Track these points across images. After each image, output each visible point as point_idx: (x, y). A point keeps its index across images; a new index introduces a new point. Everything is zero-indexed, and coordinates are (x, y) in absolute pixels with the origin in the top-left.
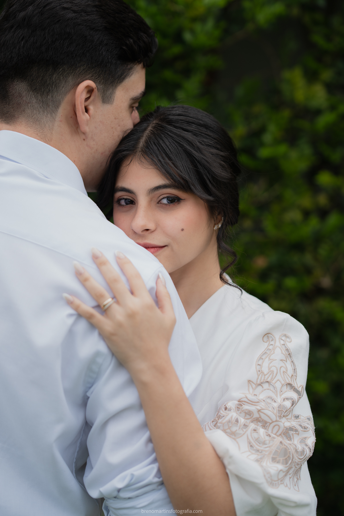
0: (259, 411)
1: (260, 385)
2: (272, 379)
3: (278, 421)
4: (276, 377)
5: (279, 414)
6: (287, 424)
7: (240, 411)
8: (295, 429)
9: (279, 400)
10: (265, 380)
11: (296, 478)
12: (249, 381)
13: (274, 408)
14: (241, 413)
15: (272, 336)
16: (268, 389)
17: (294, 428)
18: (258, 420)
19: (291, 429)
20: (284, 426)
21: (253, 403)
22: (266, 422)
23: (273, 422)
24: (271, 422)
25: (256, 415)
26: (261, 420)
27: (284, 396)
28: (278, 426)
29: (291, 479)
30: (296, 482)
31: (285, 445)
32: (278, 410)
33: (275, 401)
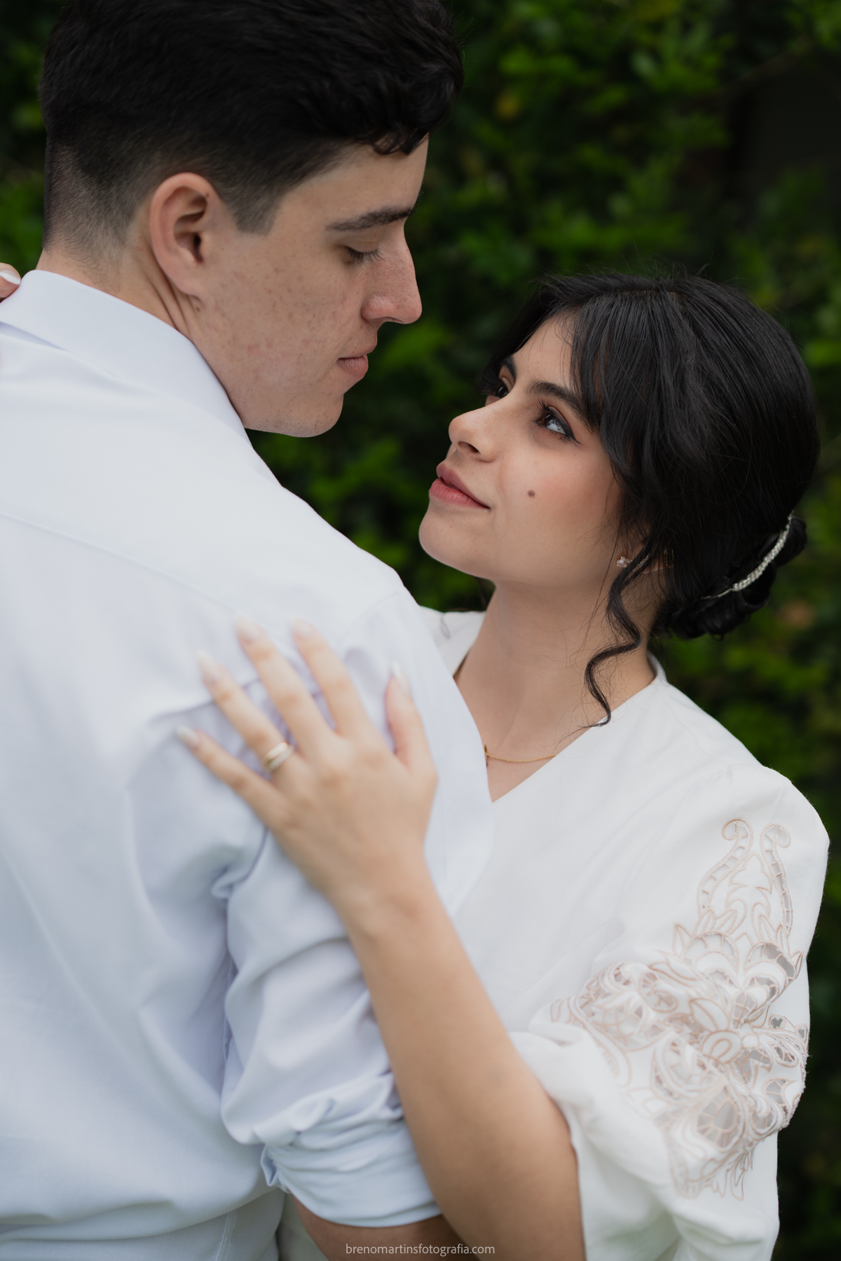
0: (692, 1001)
1: (701, 939)
2: (731, 928)
3: (731, 1032)
4: (740, 925)
5: (736, 1016)
6: (751, 1042)
7: (647, 990)
8: (764, 1057)
9: (741, 979)
10: (714, 930)
11: (741, 1169)
12: (677, 926)
13: (726, 1001)
14: (649, 994)
15: (746, 827)
16: (719, 953)
17: (762, 1053)
18: (684, 1020)
19: (755, 1054)
20: (742, 1044)
21: (682, 980)
22: (702, 1029)
23: (718, 1031)
24: (713, 1029)
25: (683, 1008)
26: (692, 1021)
27: (753, 972)
28: (728, 1041)
29: (729, 1173)
30: (740, 1177)
31: (732, 1098)
32: (737, 1006)
33: (731, 982)
